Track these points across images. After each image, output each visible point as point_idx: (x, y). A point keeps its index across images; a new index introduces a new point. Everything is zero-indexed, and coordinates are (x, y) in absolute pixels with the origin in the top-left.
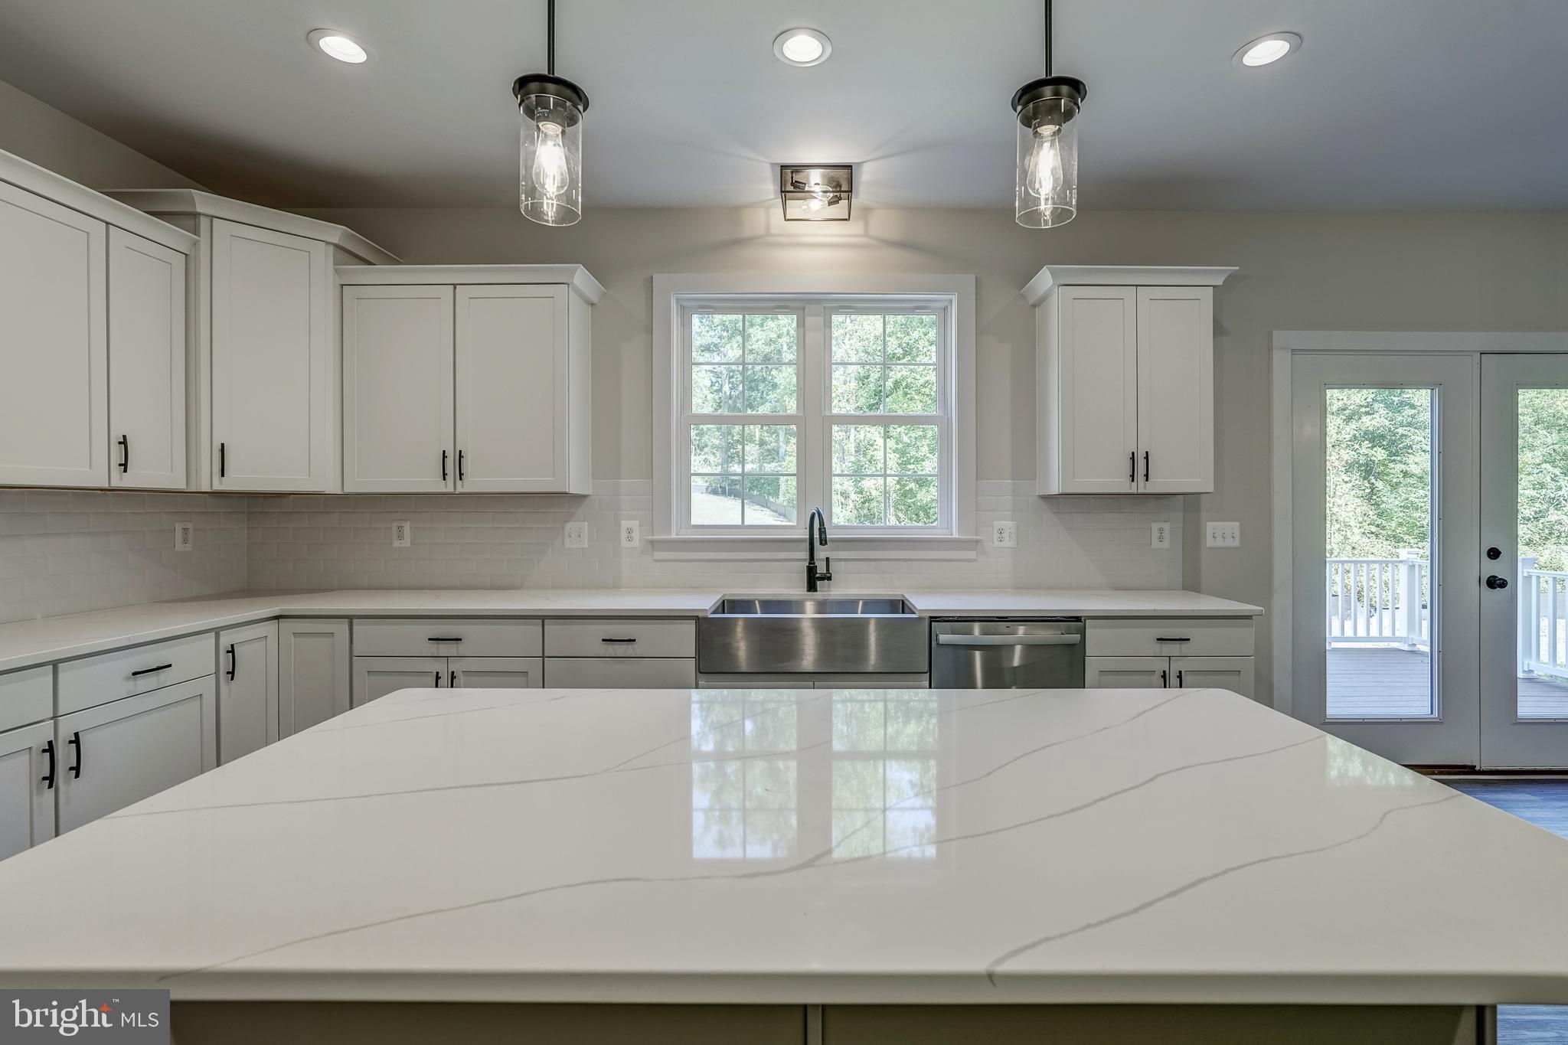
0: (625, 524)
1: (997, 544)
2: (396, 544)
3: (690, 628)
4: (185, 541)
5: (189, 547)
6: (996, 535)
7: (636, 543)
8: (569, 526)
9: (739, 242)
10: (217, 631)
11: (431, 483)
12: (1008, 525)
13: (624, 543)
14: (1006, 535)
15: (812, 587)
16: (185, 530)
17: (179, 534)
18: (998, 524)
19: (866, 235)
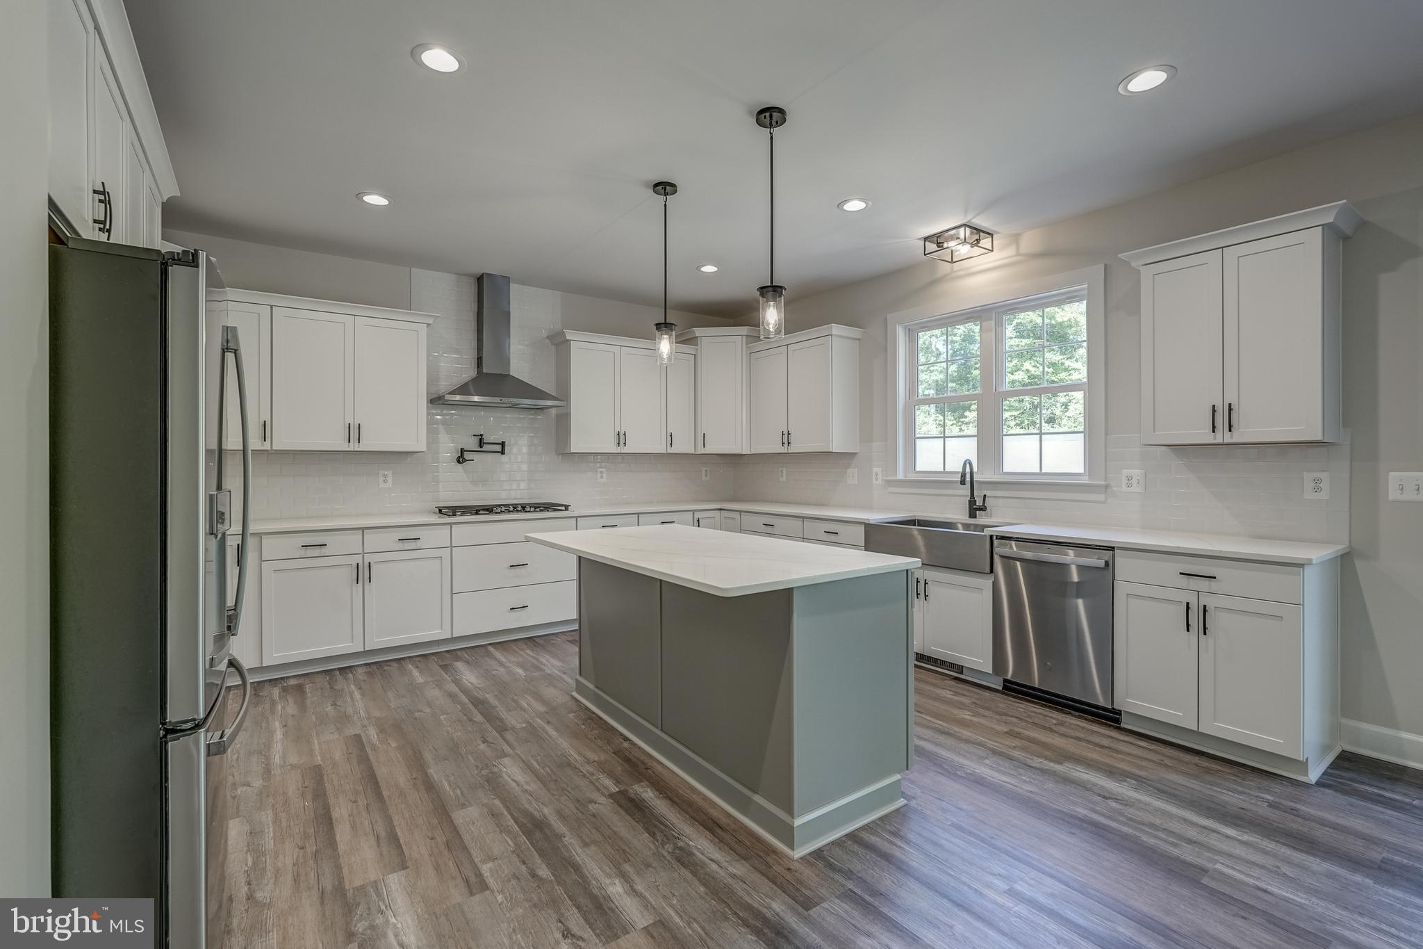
0: (875, 470)
1: (1124, 488)
2: (781, 479)
3: (862, 529)
4: (706, 475)
5: (708, 478)
6: (1124, 481)
7: (880, 481)
8: (849, 470)
9: (935, 282)
10: (694, 511)
11: (778, 448)
12: (1136, 473)
13: (874, 482)
14: (1134, 482)
15: (972, 515)
16: (706, 471)
17: (704, 471)
18: (1126, 472)
19: (1018, 254)
